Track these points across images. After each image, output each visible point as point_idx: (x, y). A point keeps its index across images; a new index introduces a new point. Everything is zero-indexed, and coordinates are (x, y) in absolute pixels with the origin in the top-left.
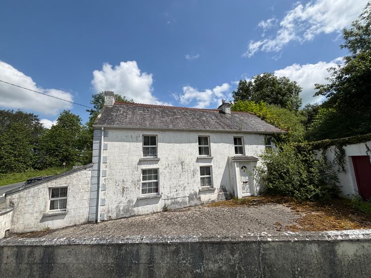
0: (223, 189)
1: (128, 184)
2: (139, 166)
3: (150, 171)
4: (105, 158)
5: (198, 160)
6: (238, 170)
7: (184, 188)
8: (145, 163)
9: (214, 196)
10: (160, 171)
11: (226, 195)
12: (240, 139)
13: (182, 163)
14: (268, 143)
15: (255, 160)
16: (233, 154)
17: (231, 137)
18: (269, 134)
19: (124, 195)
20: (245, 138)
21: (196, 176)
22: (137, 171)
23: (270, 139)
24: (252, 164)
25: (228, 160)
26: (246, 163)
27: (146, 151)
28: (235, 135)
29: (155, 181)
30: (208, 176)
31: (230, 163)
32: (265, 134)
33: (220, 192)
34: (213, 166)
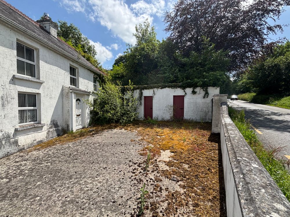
0: (54, 124)
6: (74, 101)
9: (41, 135)
11: (57, 131)
12: (74, 69)
16: (67, 83)
17: (67, 64)
23: (97, 78)
24: (86, 97)
25: (63, 90)
26: (80, 95)
28: (71, 64)
30: (32, 108)
31: (65, 93)
32: (95, 73)
33: (51, 128)
34: (42, 95)
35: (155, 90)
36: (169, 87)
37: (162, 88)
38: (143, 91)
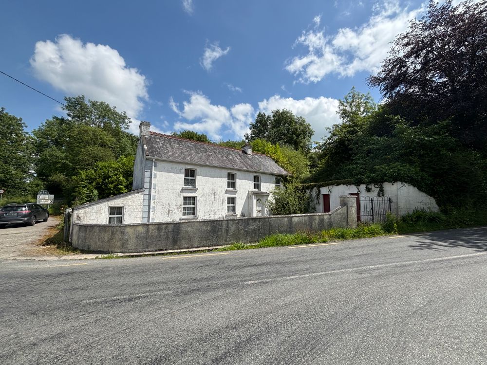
1: (173, 207)
2: (181, 193)
3: (189, 198)
4: (155, 185)
5: (227, 192)
6: (255, 201)
7: (215, 213)
8: (186, 191)
10: (198, 198)
12: (258, 177)
13: (214, 194)
14: (277, 182)
15: (268, 195)
16: (252, 189)
17: (252, 176)
18: (279, 176)
19: (169, 216)
20: (262, 177)
21: (224, 204)
22: (180, 197)
23: (280, 179)
24: (265, 197)
25: (248, 194)
26: (261, 196)
27: (187, 182)
28: (255, 174)
29: (193, 206)
30: (232, 205)
31: (249, 196)
32: (276, 175)
34: (237, 198)
35: (330, 187)
36: (344, 184)
37: (337, 186)
38: (320, 189)
